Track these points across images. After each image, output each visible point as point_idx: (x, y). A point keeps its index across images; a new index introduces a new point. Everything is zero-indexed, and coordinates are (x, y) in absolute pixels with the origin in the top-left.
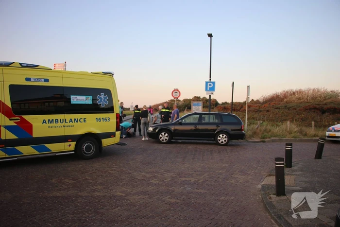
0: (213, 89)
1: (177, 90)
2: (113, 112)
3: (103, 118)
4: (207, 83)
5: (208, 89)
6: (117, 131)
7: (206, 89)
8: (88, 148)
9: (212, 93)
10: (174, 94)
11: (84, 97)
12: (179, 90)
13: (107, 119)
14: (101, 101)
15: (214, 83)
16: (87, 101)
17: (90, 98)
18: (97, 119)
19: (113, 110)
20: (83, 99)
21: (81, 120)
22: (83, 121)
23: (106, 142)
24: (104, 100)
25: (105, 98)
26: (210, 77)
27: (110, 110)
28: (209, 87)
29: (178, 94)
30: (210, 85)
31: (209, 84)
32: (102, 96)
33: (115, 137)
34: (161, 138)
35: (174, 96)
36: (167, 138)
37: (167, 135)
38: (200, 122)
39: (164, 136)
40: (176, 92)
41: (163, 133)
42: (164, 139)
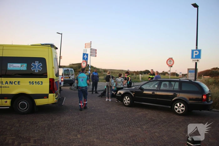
0: (199, 56)
1: (171, 59)
2: (47, 77)
3: (36, 82)
4: (193, 51)
5: (194, 57)
6: (50, 93)
7: (192, 57)
8: (23, 106)
9: (198, 61)
10: (168, 62)
11: (19, 65)
12: (173, 59)
13: (40, 83)
14: (35, 68)
15: (200, 51)
16: (22, 68)
17: (25, 65)
18: (30, 82)
19: (47, 76)
20: (18, 66)
21: (15, 83)
22: (17, 84)
23: (39, 102)
24: (38, 67)
25: (39, 66)
26: (197, 45)
27: (43, 75)
28: (194, 54)
29: (172, 63)
30: (196, 53)
31: (194, 52)
32: (37, 64)
33: (48, 98)
34: (125, 101)
35: (168, 64)
36: (129, 102)
37: (129, 99)
38: (159, 89)
39: (127, 100)
40: (170, 61)
41: (126, 97)
42: (127, 102)
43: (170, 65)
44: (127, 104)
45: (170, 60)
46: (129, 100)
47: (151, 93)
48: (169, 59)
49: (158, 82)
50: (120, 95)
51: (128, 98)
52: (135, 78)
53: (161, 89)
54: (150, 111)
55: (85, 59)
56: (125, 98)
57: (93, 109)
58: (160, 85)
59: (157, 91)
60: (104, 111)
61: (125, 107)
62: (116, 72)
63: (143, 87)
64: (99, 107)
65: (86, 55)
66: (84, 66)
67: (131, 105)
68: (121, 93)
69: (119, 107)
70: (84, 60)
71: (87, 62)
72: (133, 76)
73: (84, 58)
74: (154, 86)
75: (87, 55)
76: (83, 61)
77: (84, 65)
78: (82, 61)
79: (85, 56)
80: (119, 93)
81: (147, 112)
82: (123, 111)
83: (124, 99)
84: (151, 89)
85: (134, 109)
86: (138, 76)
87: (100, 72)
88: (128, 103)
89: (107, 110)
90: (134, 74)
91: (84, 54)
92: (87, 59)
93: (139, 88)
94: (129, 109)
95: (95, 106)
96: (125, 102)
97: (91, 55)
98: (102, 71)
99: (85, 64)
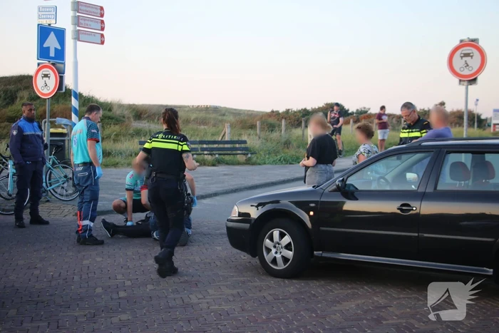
1: (473, 43)
29: (475, 63)
34: (269, 250)
35: (457, 69)
36: (290, 254)
37: (287, 239)
38: (430, 189)
39: (279, 246)
40: (467, 55)
41: (276, 233)
42: (278, 256)
43: (466, 72)
44: (281, 266)
45: (466, 50)
46: (288, 247)
47: (391, 207)
48: (463, 44)
49: (418, 156)
50: (247, 226)
51: (282, 235)
52: (287, 144)
53: (439, 188)
54: (393, 292)
55: (52, 54)
56: (271, 238)
57: (122, 294)
58: (434, 170)
59: (422, 196)
60: (179, 302)
61: (272, 281)
62: (193, 116)
63: (351, 181)
64: (150, 287)
65: (52, 37)
66: (45, 91)
67: (303, 268)
68: (248, 215)
69: (244, 282)
70: (45, 62)
71: (61, 74)
72: (275, 135)
73: (43, 52)
74: (401, 176)
75: (60, 34)
76: (41, 66)
77: (45, 87)
78: (36, 68)
79: (52, 42)
80: (240, 214)
81: (380, 300)
82: (270, 298)
83: (267, 241)
84: (388, 188)
85: (315, 288)
86: (298, 132)
87: (118, 120)
88: (285, 260)
89: (194, 299)
90: (280, 126)
91: (44, 32)
92: (60, 54)
93: (338, 189)
94: (292, 287)
95: (128, 283)
96: (268, 258)
97: (77, 37)
98: (126, 112)
99: (52, 83)
